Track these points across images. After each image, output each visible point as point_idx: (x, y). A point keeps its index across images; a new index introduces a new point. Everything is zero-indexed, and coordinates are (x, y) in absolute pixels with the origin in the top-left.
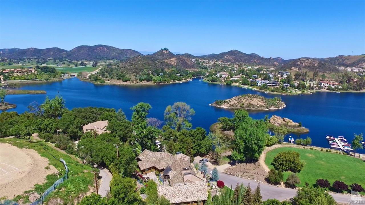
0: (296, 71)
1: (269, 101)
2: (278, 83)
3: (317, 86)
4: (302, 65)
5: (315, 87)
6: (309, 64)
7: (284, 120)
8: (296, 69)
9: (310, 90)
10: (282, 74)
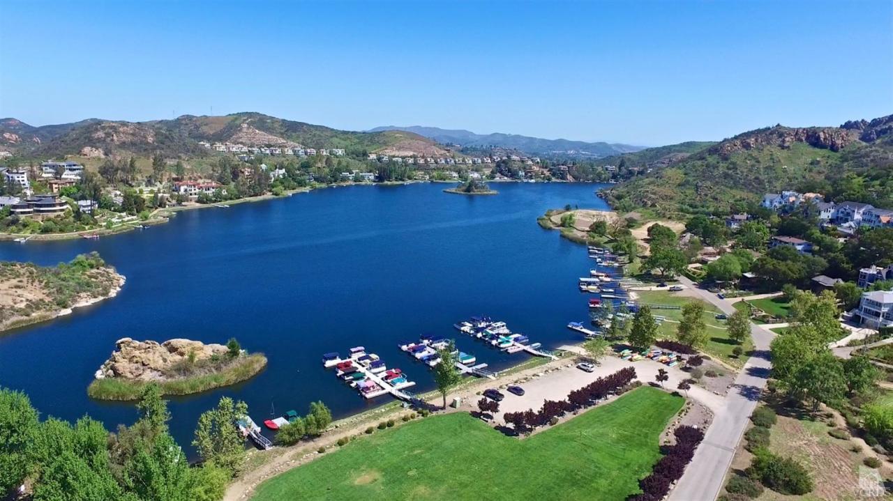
0: (99, 159)
1: (62, 276)
2: (58, 201)
3: (171, 197)
4: (112, 140)
5: (167, 199)
6: (130, 138)
7: (173, 350)
8: (99, 153)
9: (156, 208)
10: (58, 172)
